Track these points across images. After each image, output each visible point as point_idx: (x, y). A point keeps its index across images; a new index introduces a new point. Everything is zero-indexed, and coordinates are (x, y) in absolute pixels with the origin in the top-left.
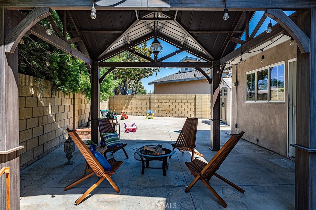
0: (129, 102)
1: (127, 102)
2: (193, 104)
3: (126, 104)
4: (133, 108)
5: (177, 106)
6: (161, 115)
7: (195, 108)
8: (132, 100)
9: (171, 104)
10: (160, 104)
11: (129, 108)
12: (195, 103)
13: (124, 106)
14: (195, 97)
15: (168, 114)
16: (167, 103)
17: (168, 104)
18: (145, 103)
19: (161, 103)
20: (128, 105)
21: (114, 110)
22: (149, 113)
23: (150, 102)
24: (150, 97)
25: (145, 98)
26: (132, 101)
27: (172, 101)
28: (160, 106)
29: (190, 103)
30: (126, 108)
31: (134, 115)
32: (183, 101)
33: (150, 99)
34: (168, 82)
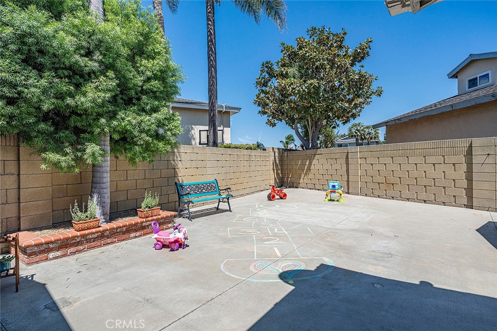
0: (310, 164)
1: (307, 163)
2: (464, 167)
3: (306, 168)
4: (318, 176)
5: (414, 173)
6: (373, 193)
7: (470, 179)
8: (314, 160)
9: (396, 168)
10: (369, 167)
11: (311, 176)
12: (470, 164)
13: (303, 171)
14: (471, 146)
15: (390, 193)
16: (385, 164)
17: (391, 167)
18: (339, 167)
19: (372, 164)
20: (309, 169)
21: (288, 178)
22: (331, 187)
23: (347, 164)
24: (348, 153)
25: (337, 156)
26: (315, 162)
27: (398, 160)
28: (370, 173)
29: (454, 164)
30: (306, 174)
31: (318, 190)
32: (431, 159)
33: (347, 158)
34: (413, 118)
